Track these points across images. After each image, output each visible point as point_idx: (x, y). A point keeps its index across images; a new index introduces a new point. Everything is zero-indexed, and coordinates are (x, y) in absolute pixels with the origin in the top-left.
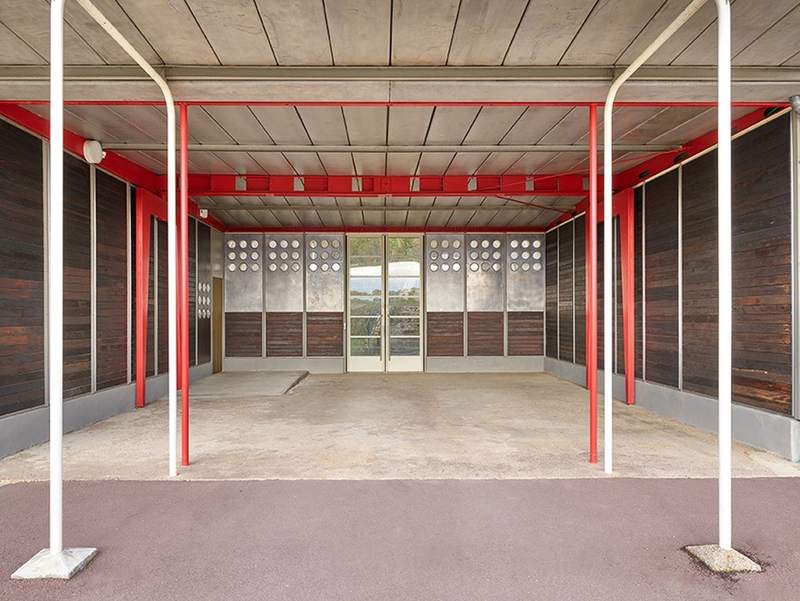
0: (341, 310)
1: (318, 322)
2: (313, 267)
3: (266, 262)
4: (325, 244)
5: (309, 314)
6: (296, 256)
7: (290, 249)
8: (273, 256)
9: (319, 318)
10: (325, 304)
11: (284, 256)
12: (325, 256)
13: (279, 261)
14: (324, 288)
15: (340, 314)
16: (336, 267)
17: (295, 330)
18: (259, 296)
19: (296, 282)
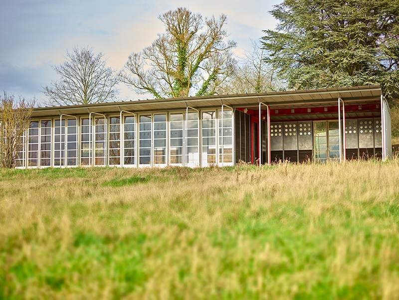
0: (312, 149)
1: (302, 154)
2: (301, 134)
3: (284, 132)
4: (305, 125)
5: (300, 151)
6: (295, 130)
7: (292, 128)
8: (286, 130)
9: (303, 152)
10: (305, 147)
12: (305, 130)
14: (305, 141)
15: (311, 151)
16: (309, 133)
18: (282, 145)
19: (295, 139)
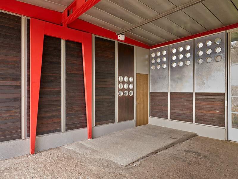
0: (223, 91)
1: (203, 100)
3: (170, 61)
5: (197, 94)
7: (185, 52)
8: (174, 58)
9: (205, 97)
11: (181, 57)
13: (178, 60)
15: (223, 94)
17: (188, 104)
19: (189, 73)
